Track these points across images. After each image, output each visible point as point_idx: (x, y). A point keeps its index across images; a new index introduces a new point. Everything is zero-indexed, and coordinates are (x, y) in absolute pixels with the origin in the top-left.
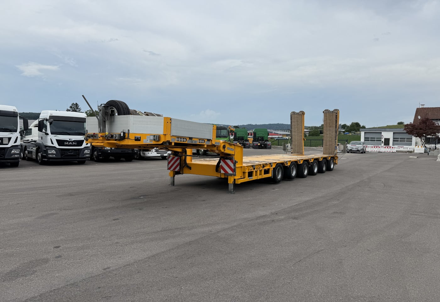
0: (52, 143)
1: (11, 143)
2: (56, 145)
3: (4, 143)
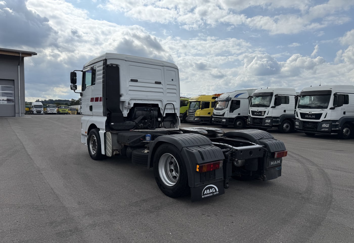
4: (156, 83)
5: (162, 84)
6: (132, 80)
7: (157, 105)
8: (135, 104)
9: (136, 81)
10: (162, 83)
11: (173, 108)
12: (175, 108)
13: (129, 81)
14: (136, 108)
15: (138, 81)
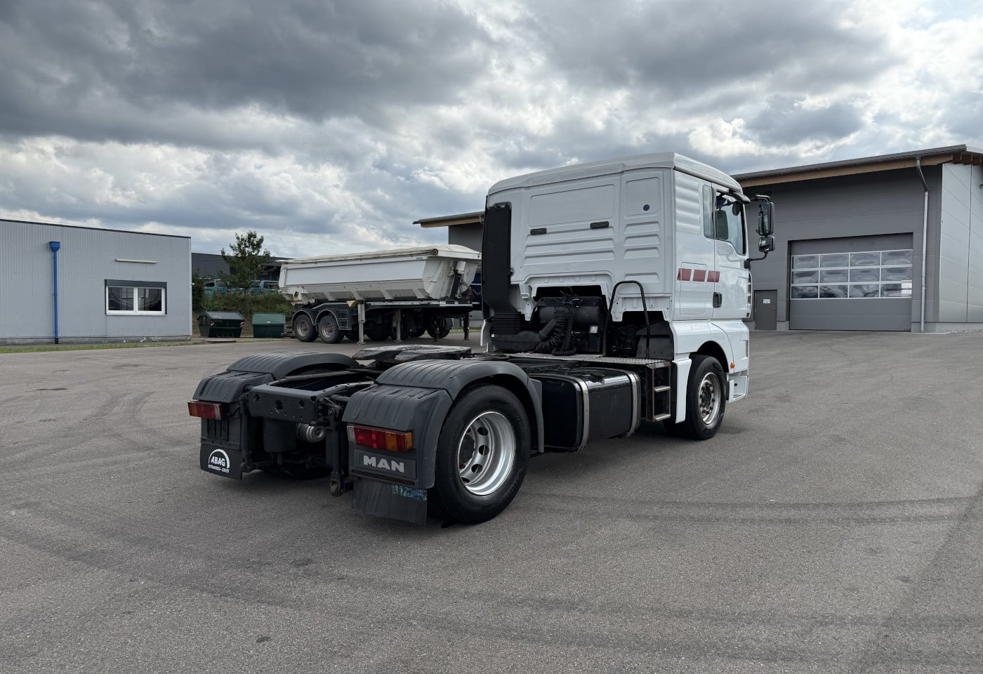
4: (595, 226)
5: (612, 227)
6: (534, 232)
7: (598, 288)
8: (539, 289)
9: (542, 232)
10: (610, 225)
11: (640, 296)
12: (645, 295)
13: (528, 236)
14: (542, 300)
15: (548, 231)
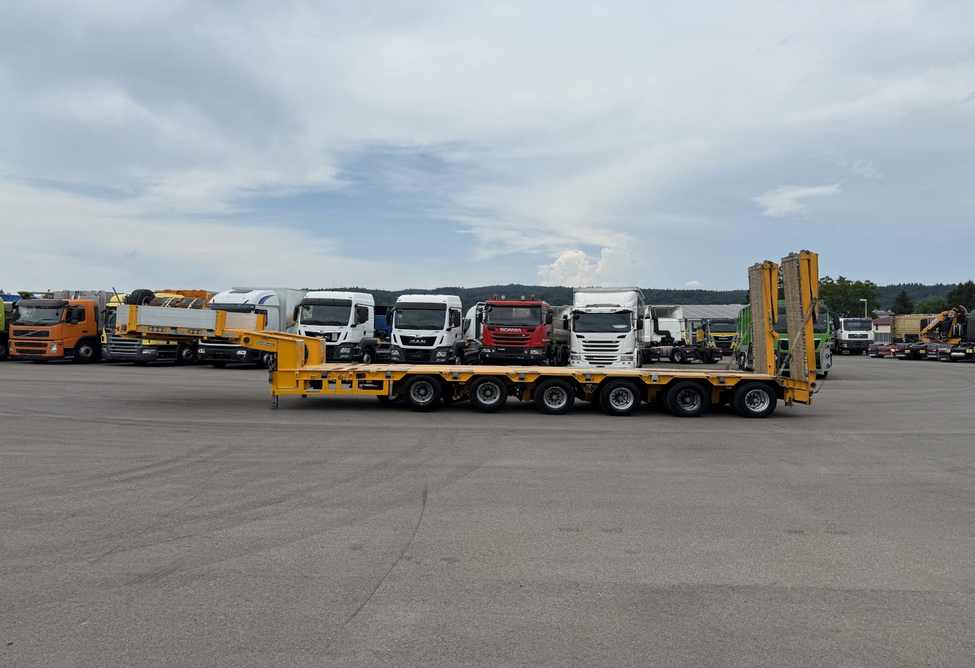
0: (396, 341)
1: (341, 340)
2: (400, 343)
3: (333, 340)
